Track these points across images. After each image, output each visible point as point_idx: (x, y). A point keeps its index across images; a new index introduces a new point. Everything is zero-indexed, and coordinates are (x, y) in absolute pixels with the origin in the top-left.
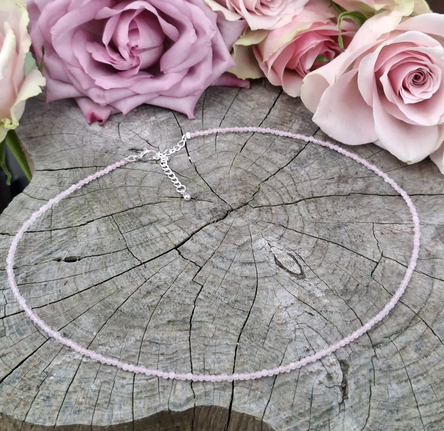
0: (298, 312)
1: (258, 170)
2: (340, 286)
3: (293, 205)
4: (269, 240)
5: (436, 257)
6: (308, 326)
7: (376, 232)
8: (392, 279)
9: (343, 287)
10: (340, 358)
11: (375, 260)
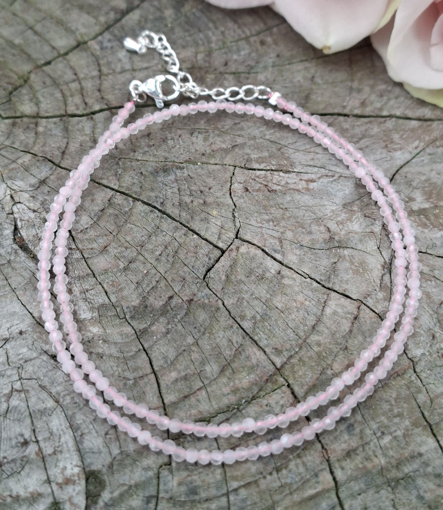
0: (29, 353)
1: (34, 42)
2: (134, 296)
3: (84, 118)
4: (15, 187)
5: (345, 245)
6: (40, 386)
7: (237, 187)
8: (245, 288)
9: (138, 301)
10: (90, 464)
11: (220, 245)
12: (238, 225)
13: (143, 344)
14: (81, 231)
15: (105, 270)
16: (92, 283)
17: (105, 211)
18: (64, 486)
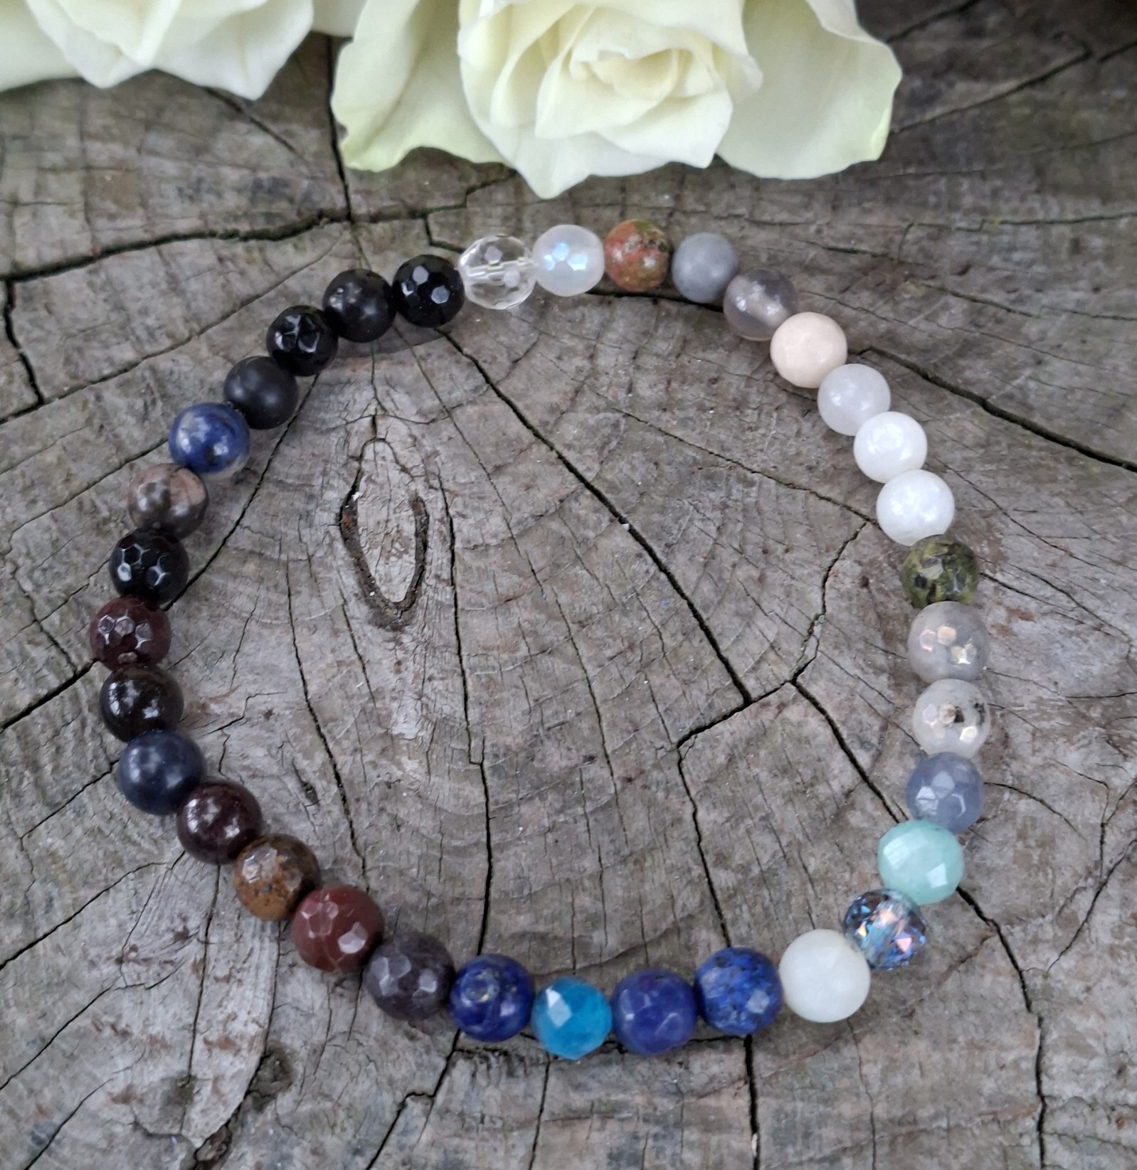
3: (594, 298)
8: (759, 798)
12: (810, 653)
13: (492, 831)
14: (476, 547)
15: (484, 648)
16: (447, 667)
17: (543, 521)
18: (216, 1051)
